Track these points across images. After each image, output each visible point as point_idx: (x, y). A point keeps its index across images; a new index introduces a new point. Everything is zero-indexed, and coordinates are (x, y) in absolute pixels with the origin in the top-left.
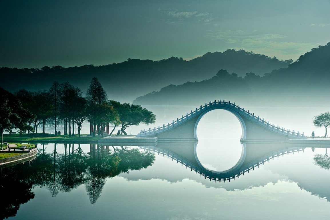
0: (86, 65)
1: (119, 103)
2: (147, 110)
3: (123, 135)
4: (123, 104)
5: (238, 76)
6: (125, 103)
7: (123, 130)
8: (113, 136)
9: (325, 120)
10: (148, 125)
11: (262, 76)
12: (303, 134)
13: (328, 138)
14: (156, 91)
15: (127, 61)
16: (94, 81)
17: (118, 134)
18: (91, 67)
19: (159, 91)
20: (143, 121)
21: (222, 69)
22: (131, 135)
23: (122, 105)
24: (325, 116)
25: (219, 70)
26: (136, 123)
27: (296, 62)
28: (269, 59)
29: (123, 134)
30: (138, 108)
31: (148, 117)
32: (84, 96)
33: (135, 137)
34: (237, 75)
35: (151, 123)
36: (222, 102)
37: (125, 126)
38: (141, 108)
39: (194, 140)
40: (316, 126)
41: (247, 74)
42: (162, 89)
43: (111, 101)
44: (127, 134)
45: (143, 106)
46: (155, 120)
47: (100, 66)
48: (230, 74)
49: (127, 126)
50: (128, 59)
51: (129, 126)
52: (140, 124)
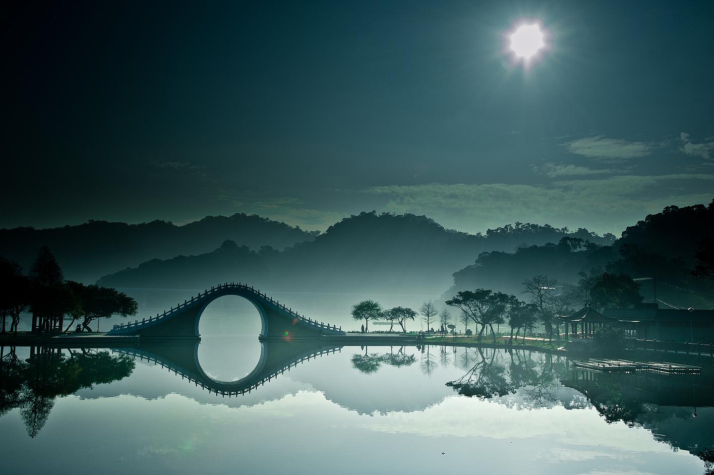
0: (21, 227)
1: (81, 284)
2: (125, 295)
3: (85, 332)
4: (87, 286)
5: (250, 250)
6: (91, 285)
7: (85, 324)
8: (70, 333)
9: (366, 310)
10: (125, 317)
11: (281, 250)
12: (340, 329)
13: (369, 333)
14: (132, 268)
15: (88, 223)
16: (43, 251)
17: (78, 330)
18: (30, 230)
19: (136, 268)
20: (118, 312)
21: (228, 240)
22: (98, 332)
23: (85, 287)
24: (366, 306)
25: (224, 241)
26: (107, 314)
27: (324, 234)
28: (290, 227)
29: (85, 330)
30: (111, 292)
31: (127, 306)
32: (25, 273)
33: (106, 335)
34: (248, 248)
35: (130, 314)
36: (229, 285)
37: (89, 318)
38: (116, 292)
39: (195, 338)
40: (355, 317)
41: (262, 247)
42: (142, 264)
43: (69, 281)
44: (93, 331)
45: (120, 290)
46: (136, 310)
47: (43, 229)
48: (239, 247)
49: (92, 318)
50: (90, 220)
51: (95, 318)
52: (112, 315)
